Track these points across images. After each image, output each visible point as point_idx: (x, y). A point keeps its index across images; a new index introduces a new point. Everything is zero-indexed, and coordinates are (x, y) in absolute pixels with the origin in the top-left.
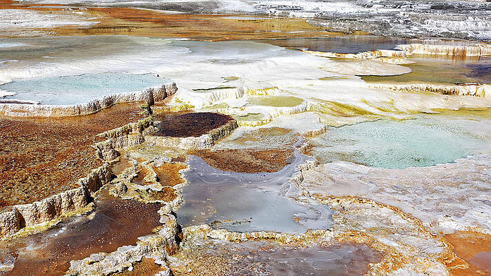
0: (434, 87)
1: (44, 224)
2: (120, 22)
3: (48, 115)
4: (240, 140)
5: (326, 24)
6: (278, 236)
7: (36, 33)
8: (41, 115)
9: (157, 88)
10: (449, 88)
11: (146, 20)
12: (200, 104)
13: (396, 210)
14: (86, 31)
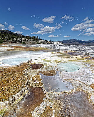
0: (67, 57)
1: (20, 98)
2: (17, 48)
3: (12, 67)
4: (45, 69)
5: (47, 48)
6: (66, 92)
7: (4, 51)
8: (10, 67)
9: (29, 60)
10: (69, 57)
11: (21, 48)
12: (36, 62)
13: (79, 81)
14: (12, 50)
